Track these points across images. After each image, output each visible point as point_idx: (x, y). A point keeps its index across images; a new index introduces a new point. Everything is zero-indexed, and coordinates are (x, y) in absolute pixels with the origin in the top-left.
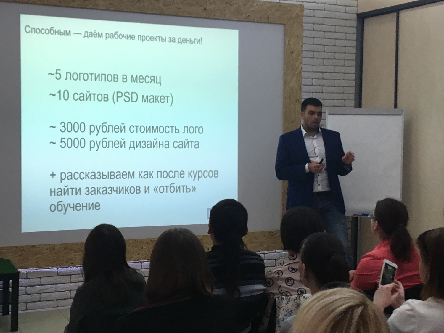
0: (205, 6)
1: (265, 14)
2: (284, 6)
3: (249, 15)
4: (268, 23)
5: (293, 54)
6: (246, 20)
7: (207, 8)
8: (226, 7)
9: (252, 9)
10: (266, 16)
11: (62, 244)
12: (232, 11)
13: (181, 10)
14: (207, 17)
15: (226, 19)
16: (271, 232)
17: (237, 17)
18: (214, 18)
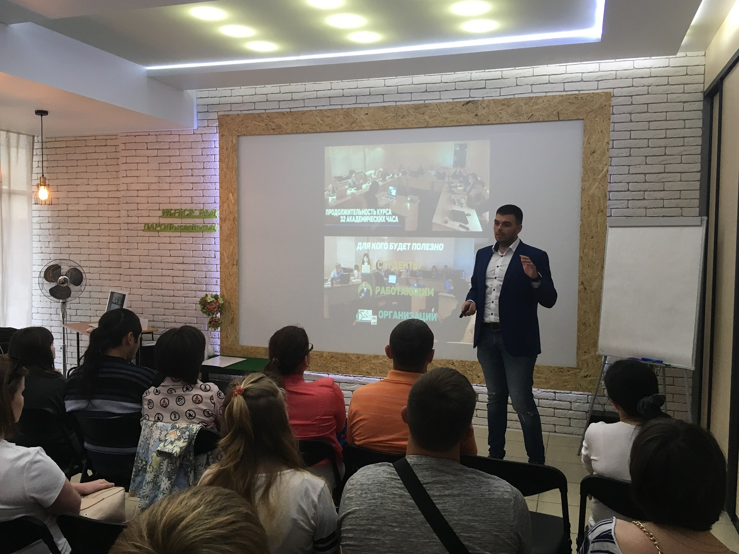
0: (477, 112)
1: (554, 110)
2: (582, 98)
3: (532, 114)
4: (559, 120)
5: (595, 154)
6: (529, 120)
7: (479, 114)
8: (502, 110)
9: (537, 107)
10: (555, 113)
11: (329, 353)
12: (509, 113)
13: (448, 120)
14: (479, 123)
15: (503, 122)
16: (562, 368)
17: (516, 119)
18: (488, 123)
